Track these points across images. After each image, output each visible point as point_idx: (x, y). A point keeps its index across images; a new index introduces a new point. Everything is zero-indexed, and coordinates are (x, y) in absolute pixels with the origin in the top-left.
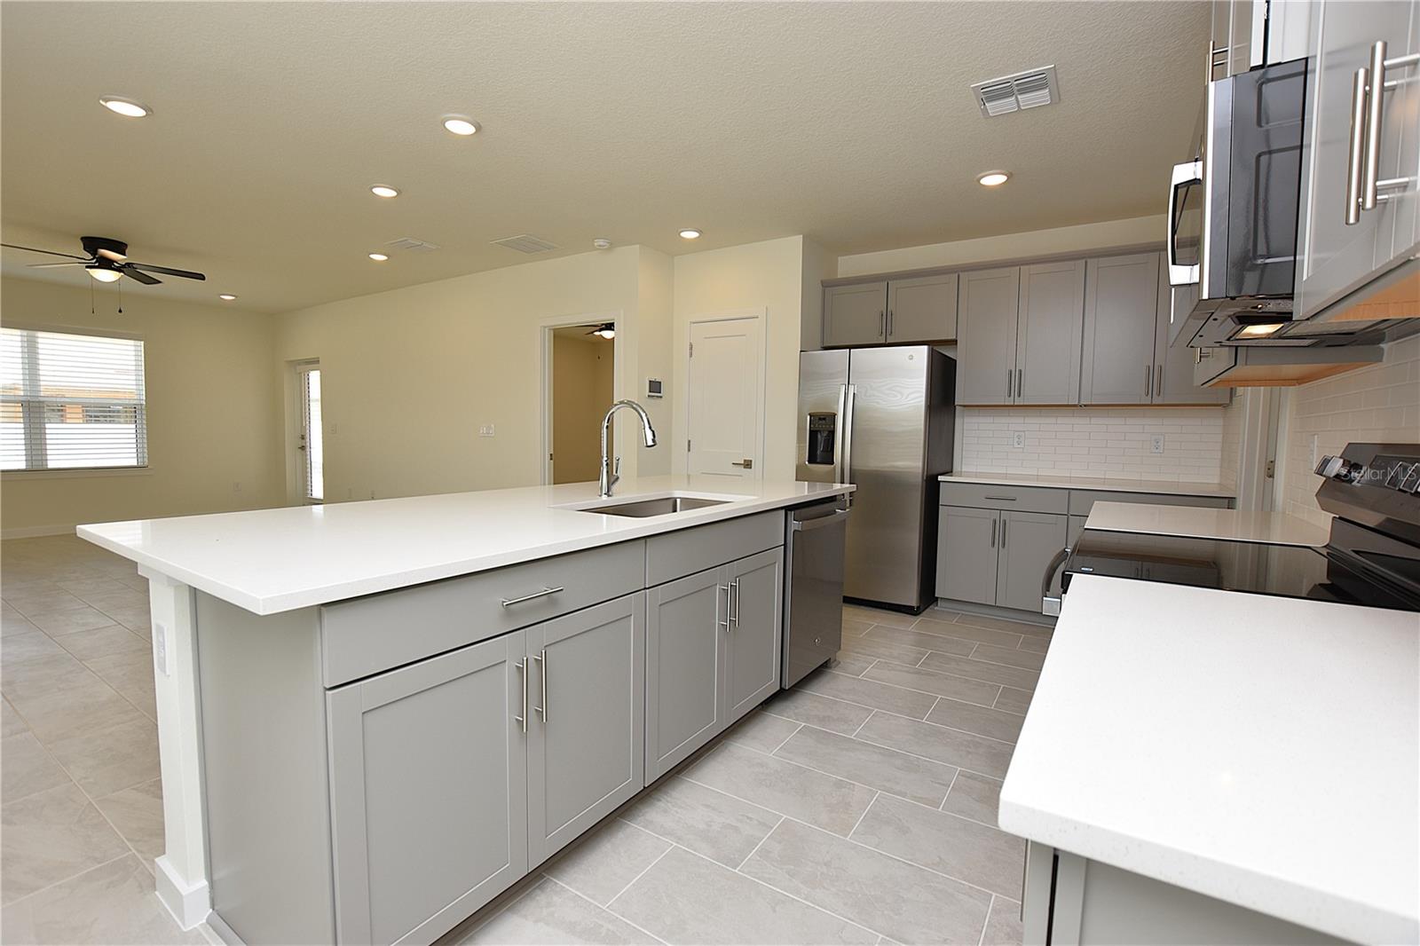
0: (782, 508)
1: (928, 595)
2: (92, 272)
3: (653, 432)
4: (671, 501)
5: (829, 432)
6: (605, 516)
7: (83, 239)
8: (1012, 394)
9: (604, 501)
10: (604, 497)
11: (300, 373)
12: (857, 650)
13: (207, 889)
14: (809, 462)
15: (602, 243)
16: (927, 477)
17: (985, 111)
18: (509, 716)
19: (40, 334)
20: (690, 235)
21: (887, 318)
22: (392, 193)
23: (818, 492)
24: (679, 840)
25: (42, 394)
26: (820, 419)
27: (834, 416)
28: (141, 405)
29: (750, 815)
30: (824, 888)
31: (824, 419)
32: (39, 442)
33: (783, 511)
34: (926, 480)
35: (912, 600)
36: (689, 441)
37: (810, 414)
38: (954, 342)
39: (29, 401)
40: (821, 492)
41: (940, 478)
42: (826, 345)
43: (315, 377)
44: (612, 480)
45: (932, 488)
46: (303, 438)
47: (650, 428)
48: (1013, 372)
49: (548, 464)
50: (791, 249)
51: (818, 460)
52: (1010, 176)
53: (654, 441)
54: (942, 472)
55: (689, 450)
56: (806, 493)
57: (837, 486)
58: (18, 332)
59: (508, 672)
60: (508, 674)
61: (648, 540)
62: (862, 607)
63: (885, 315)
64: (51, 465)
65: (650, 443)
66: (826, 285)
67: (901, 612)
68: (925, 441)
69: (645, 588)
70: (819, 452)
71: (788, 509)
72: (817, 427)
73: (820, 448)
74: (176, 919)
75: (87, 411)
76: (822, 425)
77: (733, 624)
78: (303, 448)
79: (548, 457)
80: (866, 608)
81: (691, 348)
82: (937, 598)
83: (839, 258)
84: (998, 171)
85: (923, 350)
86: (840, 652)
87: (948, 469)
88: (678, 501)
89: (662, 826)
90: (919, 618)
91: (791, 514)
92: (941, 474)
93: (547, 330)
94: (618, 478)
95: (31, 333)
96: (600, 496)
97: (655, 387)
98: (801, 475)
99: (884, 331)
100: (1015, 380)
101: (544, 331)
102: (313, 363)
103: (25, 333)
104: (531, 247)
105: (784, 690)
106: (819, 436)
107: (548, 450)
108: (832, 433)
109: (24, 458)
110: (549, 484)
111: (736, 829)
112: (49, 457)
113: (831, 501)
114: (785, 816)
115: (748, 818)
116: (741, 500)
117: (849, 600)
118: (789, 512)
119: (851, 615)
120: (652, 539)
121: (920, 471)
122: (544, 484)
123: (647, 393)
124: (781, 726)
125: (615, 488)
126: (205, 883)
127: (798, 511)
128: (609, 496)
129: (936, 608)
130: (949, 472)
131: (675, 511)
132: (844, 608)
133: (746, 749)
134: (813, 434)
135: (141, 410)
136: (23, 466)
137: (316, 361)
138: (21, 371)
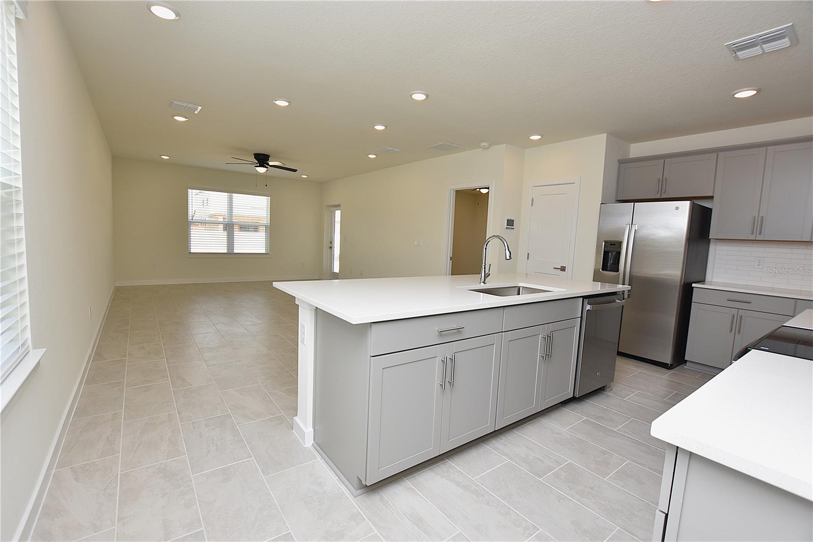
0: (581, 297)
1: (679, 357)
2: (257, 168)
3: (510, 252)
4: (517, 288)
5: (617, 252)
6: (482, 293)
7: (254, 154)
8: (755, 232)
9: (482, 286)
10: (482, 284)
11: (331, 212)
12: (625, 384)
13: (313, 432)
14: (602, 270)
15: (485, 145)
16: (684, 283)
17: (736, 57)
18: (437, 381)
19: (234, 195)
20: (536, 137)
21: (662, 182)
22: (383, 128)
23: (607, 289)
24: (511, 459)
25: (234, 221)
26: (611, 245)
27: (620, 243)
28: (268, 226)
29: (550, 456)
30: (589, 498)
31: (614, 245)
32: (231, 241)
33: (582, 299)
34: (683, 286)
35: (668, 360)
36: (528, 254)
37: (605, 242)
38: (712, 198)
39: (229, 224)
40: (608, 288)
41: (693, 285)
42: (619, 199)
43: (338, 214)
44: (487, 275)
45: (687, 292)
46: (331, 243)
47: (508, 250)
48: (756, 219)
49: (449, 262)
50: (599, 142)
51: (608, 269)
52: (758, 91)
53: (510, 257)
54: (695, 281)
55: (528, 259)
56: (599, 289)
57: (620, 286)
58: (226, 194)
59: (438, 361)
60: (438, 362)
61: (505, 308)
62: (632, 360)
63: (661, 181)
64: (235, 251)
65: (508, 258)
66: (622, 162)
67: (658, 366)
68: (684, 258)
69: (502, 332)
70: (609, 264)
71: (584, 297)
72: (609, 249)
73: (610, 262)
74: (302, 442)
75: (241, 228)
76: (613, 248)
77: (548, 355)
78: (331, 248)
79: (449, 258)
80: (635, 361)
81: (533, 201)
82: (687, 361)
83: (632, 145)
84: (751, 88)
85: (687, 204)
86: (612, 383)
87: (701, 279)
88: (521, 288)
89: (502, 451)
90: (672, 371)
91: (586, 301)
92: (695, 283)
93: (452, 191)
94: (489, 275)
95: (231, 194)
96: (480, 283)
97: (510, 223)
98: (597, 278)
99: (660, 191)
100: (758, 224)
101: (451, 192)
102: (338, 206)
103: (229, 194)
104: (446, 148)
105: (576, 398)
106: (610, 254)
107: (450, 254)
108: (619, 253)
109: (226, 248)
110: (449, 275)
111: (541, 460)
112: (234, 248)
113: (613, 295)
114: (570, 461)
115: (549, 457)
116: (558, 291)
117: (620, 354)
118: (585, 299)
119: (621, 363)
120: (507, 308)
121: (679, 278)
122: (446, 275)
123: (506, 226)
124: (572, 416)
125: (487, 280)
126: (312, 430)
127: (590, 299)
128: (485, 283)
129: (685, 367)
130: (702, 281)
131: (519, 294)
132: (617, 358)
133: (549, 424)
134: (606, 254)
135: (268, 228)
136: (225, 251)
137: (339, 206)
138: (226, 211)
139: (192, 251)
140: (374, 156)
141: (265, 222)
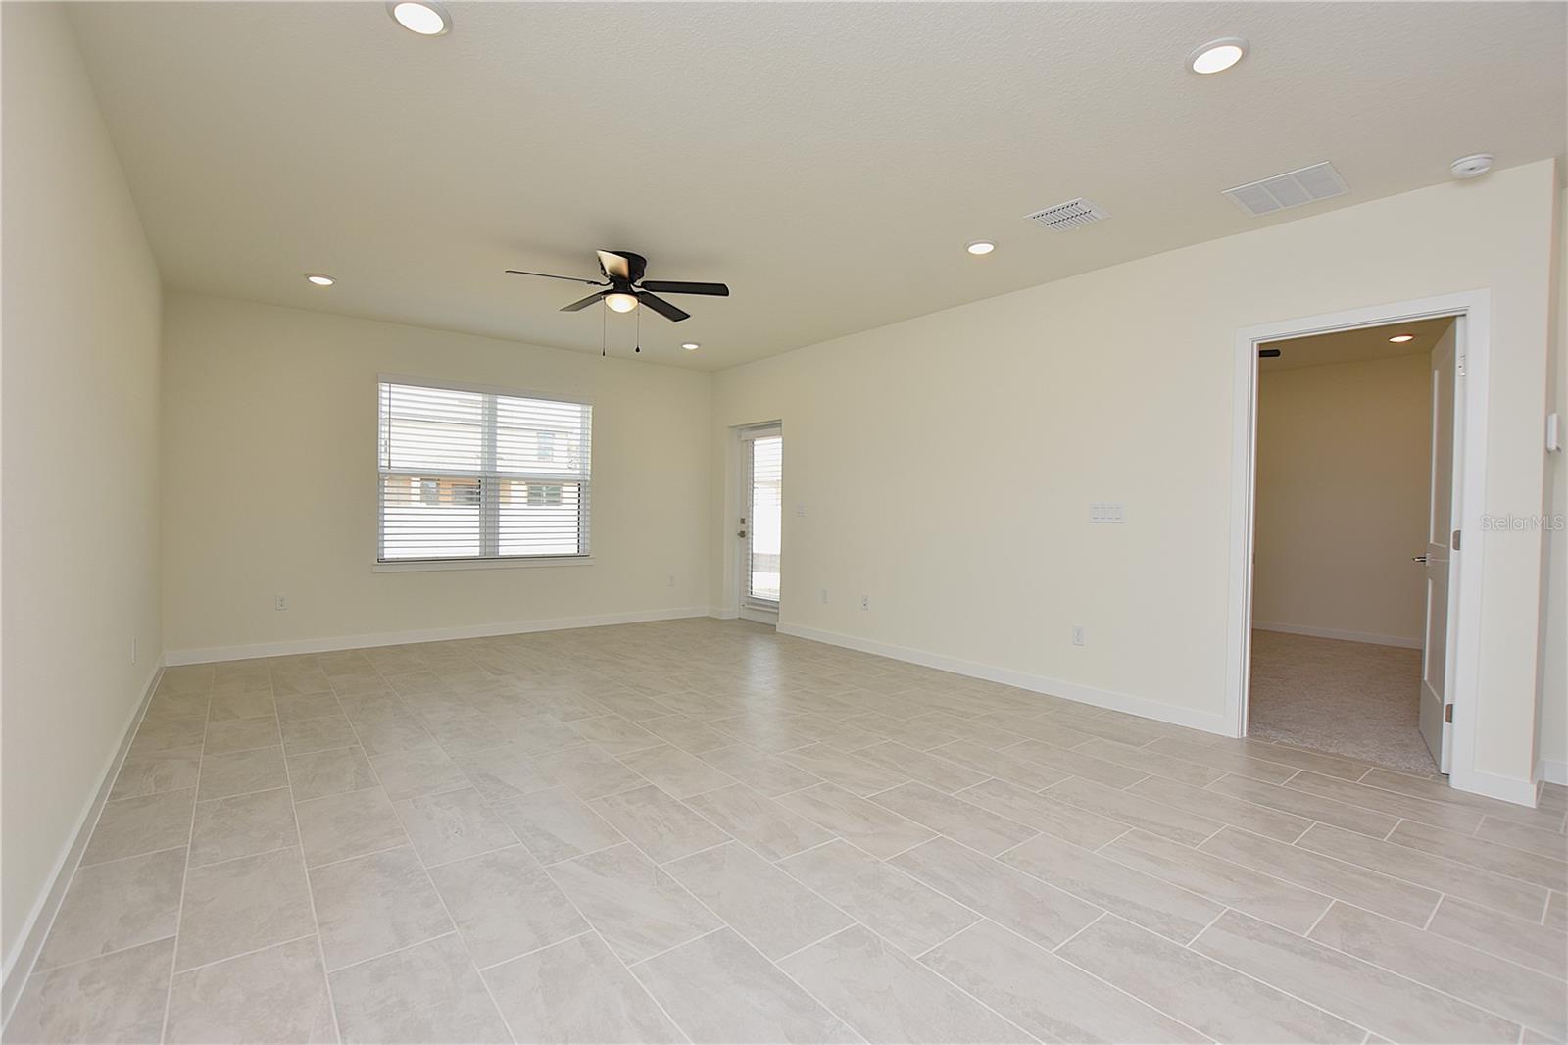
11: (745, 441)
15: (1474, 164)
19: (499, 399)
25: (498, 469)
28: (586, 481)
32: (492, 525)
39: (486, 478)
43: (768, 454)
46: (743, 521)
58: (480, 397)
64: (503, 551)
75: (532, 489)
78: (742, 534)
95: (492, 397)
102: (770, 427)
103: (487, 397)
109: (478, 543)
112: (500, 543)
135: (585, 487)
136: (476, 552)
137: (777, 424)
138: (480, 443)
139: (389, 554)
140: (988, 248)
141: (578, 472)
